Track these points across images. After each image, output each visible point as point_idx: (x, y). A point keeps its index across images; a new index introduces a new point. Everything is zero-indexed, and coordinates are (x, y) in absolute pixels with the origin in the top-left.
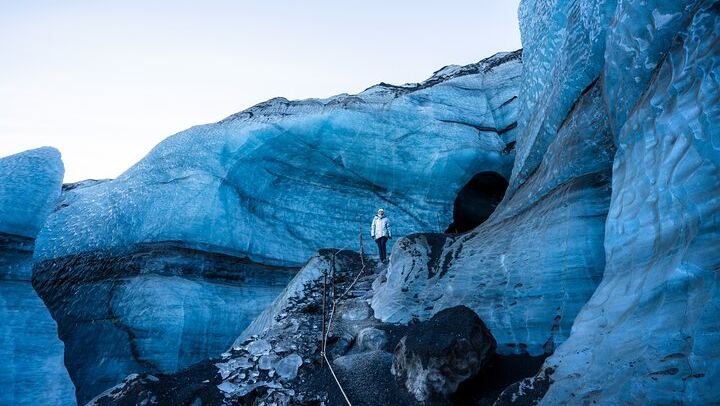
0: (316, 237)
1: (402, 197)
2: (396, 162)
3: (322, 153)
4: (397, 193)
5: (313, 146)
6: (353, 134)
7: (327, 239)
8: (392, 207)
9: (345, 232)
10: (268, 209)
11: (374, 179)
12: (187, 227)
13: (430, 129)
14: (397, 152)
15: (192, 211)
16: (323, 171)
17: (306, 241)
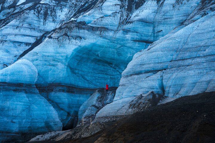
0: (90, 79)
1: (117, 67)
2: (116, 56)
3: (93, 53)
4: (116, 65)
5: (90, 51)
6: (103, 47)
7: (93, 79)
8: (114, 69)
9: (99, 77)
10: (77, 71)
11: (109, 60)
12: (61, 79)
13: (128, 45)
14: (117, 53)
15: (61, 75)
16: (93, 58)
17: (87, 80)
